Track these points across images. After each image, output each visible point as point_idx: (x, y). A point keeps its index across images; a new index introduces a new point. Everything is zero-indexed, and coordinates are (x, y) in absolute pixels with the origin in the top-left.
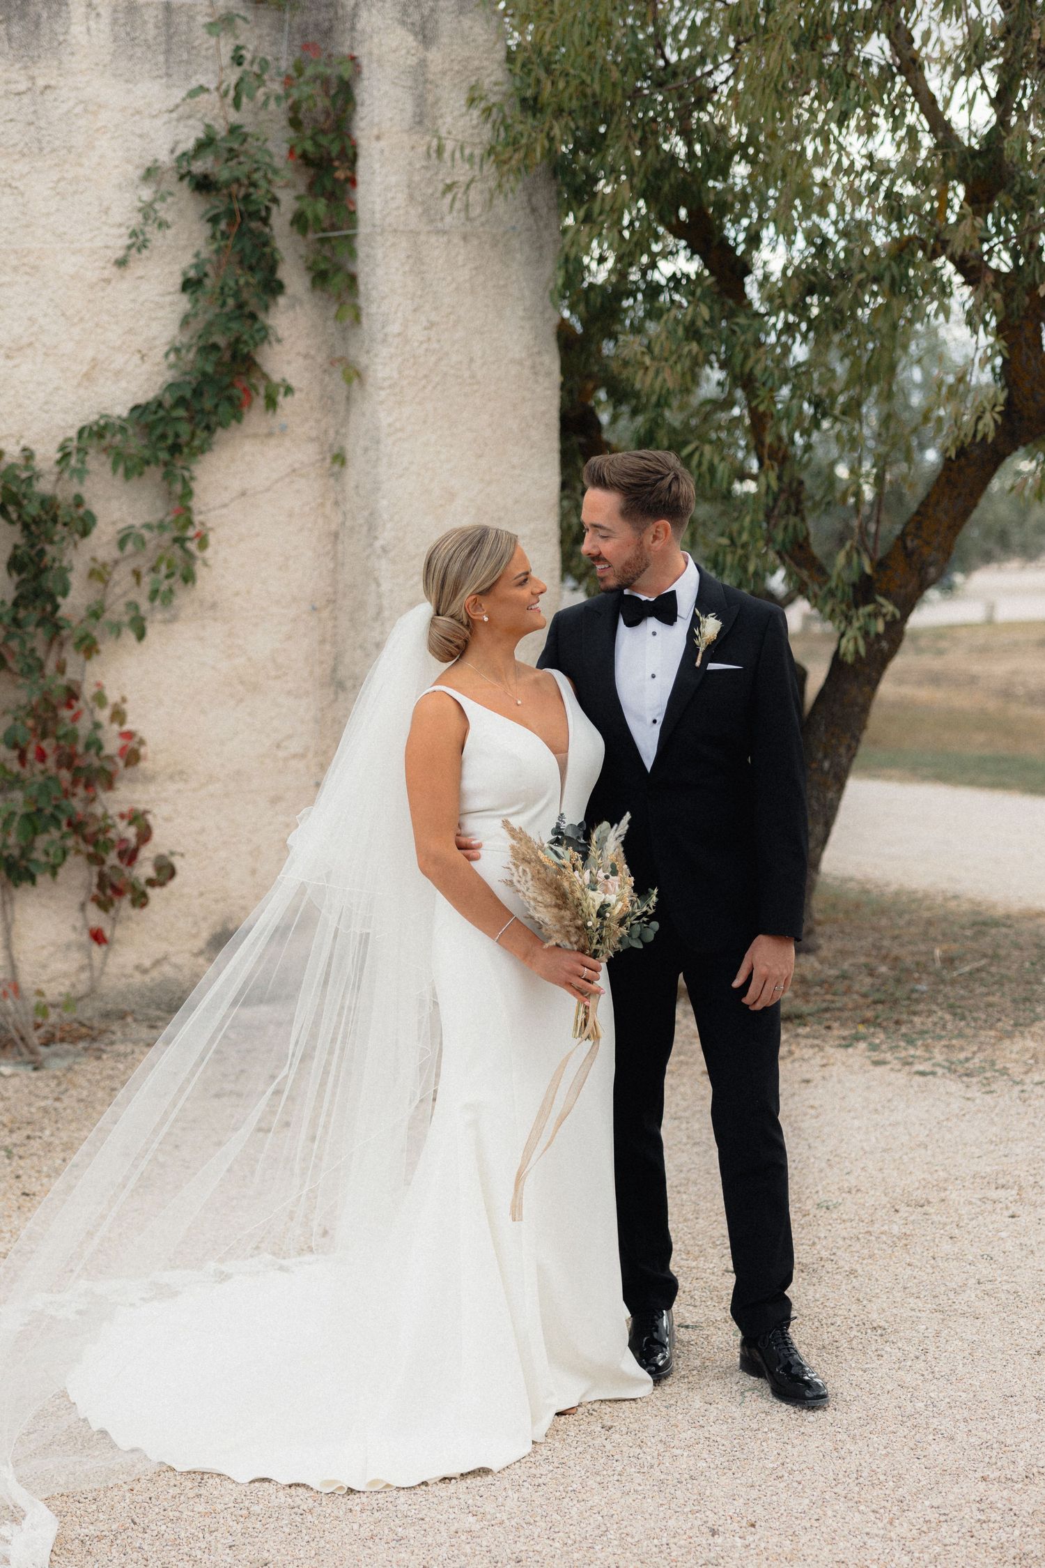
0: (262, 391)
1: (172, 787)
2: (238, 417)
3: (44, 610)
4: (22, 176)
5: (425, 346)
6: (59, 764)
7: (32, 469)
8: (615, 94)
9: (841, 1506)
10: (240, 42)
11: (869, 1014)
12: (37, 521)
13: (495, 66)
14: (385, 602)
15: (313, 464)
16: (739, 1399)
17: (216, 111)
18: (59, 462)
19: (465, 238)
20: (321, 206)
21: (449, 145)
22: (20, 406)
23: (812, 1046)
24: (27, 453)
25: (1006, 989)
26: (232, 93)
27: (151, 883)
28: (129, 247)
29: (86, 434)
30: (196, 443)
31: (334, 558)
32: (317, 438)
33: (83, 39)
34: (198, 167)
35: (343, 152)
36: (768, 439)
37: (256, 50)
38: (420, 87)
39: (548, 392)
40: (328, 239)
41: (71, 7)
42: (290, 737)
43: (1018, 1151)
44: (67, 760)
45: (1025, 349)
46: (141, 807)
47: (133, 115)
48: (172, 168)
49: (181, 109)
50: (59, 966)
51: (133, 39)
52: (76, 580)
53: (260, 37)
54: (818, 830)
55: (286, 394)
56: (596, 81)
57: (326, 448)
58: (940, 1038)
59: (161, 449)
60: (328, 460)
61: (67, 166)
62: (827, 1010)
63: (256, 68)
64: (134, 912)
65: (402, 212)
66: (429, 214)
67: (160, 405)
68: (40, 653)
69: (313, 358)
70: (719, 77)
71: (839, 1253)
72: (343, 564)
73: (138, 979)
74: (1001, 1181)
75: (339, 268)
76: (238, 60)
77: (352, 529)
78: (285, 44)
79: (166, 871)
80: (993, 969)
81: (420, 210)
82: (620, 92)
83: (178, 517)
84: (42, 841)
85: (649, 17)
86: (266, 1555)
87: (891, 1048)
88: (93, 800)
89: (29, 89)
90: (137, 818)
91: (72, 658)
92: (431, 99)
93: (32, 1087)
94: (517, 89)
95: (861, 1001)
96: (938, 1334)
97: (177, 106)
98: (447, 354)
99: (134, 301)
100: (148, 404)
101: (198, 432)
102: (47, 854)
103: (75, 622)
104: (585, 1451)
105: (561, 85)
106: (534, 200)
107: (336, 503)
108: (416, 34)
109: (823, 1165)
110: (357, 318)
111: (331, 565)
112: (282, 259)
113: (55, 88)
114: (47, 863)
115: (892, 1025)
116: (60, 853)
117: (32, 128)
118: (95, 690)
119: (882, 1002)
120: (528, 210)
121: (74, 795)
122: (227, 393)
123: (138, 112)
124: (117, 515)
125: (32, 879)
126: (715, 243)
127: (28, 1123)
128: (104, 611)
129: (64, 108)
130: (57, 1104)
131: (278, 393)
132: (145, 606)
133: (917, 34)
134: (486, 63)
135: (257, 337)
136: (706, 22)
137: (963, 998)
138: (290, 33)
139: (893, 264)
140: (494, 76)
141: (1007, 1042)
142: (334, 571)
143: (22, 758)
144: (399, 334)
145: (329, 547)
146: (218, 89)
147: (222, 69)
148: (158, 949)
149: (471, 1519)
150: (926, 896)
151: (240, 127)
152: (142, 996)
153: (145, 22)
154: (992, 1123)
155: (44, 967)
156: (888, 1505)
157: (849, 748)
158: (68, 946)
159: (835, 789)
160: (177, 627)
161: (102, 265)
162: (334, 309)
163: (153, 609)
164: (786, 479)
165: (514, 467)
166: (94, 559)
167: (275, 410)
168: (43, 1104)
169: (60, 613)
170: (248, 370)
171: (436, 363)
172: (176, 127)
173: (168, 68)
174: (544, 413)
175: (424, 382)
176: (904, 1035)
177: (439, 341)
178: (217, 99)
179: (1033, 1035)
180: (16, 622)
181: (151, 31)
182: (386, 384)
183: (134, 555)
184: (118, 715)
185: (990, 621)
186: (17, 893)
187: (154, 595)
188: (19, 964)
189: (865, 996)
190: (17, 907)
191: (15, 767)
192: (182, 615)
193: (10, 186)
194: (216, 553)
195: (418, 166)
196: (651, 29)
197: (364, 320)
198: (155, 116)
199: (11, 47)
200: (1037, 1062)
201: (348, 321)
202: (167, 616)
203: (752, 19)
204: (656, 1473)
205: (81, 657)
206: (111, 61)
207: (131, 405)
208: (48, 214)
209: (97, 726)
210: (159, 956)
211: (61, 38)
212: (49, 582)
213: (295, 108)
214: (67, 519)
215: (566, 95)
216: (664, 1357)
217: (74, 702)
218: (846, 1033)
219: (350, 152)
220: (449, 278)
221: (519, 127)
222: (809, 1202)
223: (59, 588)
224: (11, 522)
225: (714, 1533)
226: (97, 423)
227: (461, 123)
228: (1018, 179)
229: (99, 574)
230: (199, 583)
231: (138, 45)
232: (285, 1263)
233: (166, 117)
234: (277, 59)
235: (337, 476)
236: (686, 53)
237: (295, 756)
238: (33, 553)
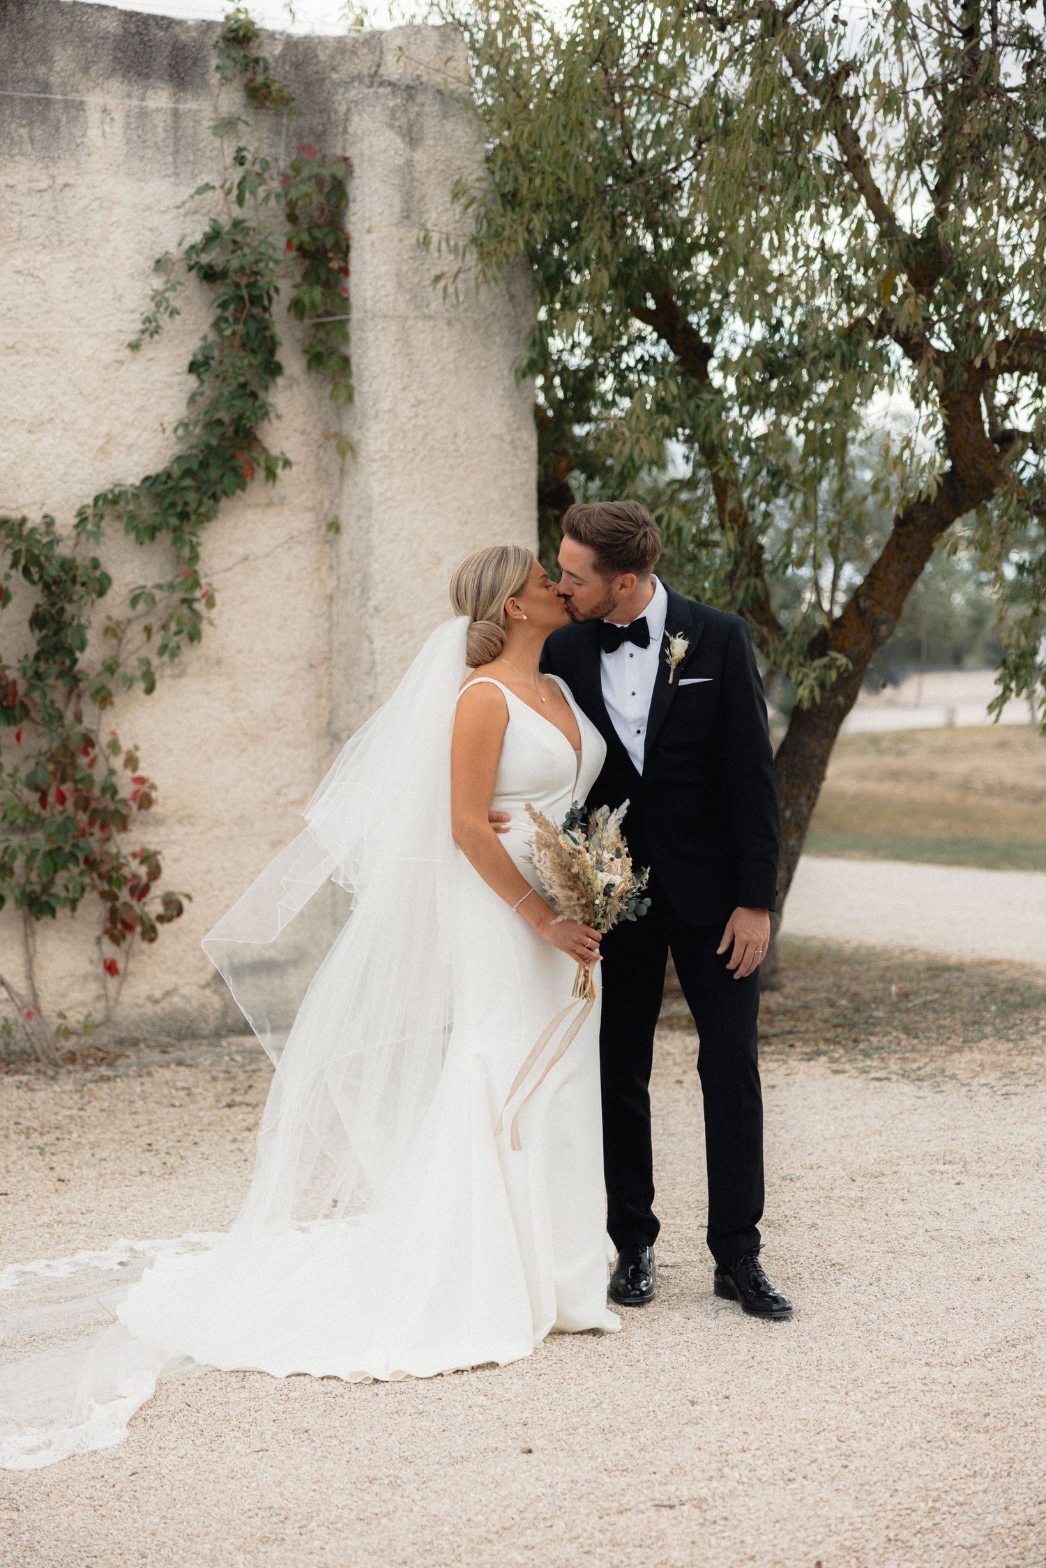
0: (263, 464)
1: (180, 831)
2: (243, 487)
3: (63, 663)
4: (43, 267)
5: (413, 422)
6: (77, 806)
7: (54, 533)
8: (588, 189)
9: (804, 1384)
10: (241, 144)
11: (829, 1035)
12: (57, 582)
13: (476, 166)
14: (378, 657)
15: (310, 532)
16: (714, 1315)
17: (219, 207)
18: (76, 526)
19: (449, 323)
20: (317, 293)
21: (435, 237)
22: (40, 476)
23: (777, 1061)
24: (48, 520)
25: (958, 1015)
26: (235, 192)
27: (161, 919)
28: (143, 332)
29: (100, 502)
30: (203, 509)
31: (329, 619)
32: (312, 509)
33: (99, 142)
34: (205, 259)
35: (337, 244)
36: (730, 505)
37: (257, 151)
38: (408, 184)
39: (526, 466)
40: (322, 325)
41: (88, 113)
42: (289, 785)
43: (965, 1136)
44: (84, 803)
45: (966, 421)
46: (152, 848)
47: (144, 211)
48: (180, 260)
49: (187, 205)
50: (76, 996)
51: (144, 142)
52: (92, 636)
53: (260, 139)
54: (781, 874)
55: (284, 467)
56: (571, 177)
57: (321, 516)
58: (895, 1052)
59: (171, 515)
60: (324, 528)
61: (85, 257)
62: (790, 1032)
63: (257, 168)
64: (145, 945)
65: (391, 298)
66: (416, 300)
67: (169, 476)
68: (60, 704)
69: (309, 434)
70: (682, 174)
71: (802, 1212)
72: (338, 624)
73: (150, 1009)
74: (948, 1158)
75: (332, 352)
76: (240, 160)
77: (346, 591)
78: (283, 146)
79: (174, 908)
80: (947, 1002)
81: (408, 297)
82: (592, 186)
83: (187, 578)
84: (61, 878)
85: (618, 119)
86: (305, 1425)
87: (850, 1061)
88: (108, 839)
89: (50, 187)
90: (150, 860)
91: (89, 710)
92: (417, 195)
93: (57, 1100)
94: (498, 185)
95: (821, 1025)
96: (889, 1268)
97: (184, 203)
98: (433, 429)
99: (145, 381)
100: (158, 476)
101: (205, 500)
102: (67, 889)
103: (93, 674)
104: (579, 1352)
105: (538, 182)
106: (512, 289)
107: (331, 568)
108: (403, 137)
109: (787, 1148)
110: (350, 398)
111: (326, 626)
112: (280, 344)
113: (73, 186)
114: (67, 898)
115: (851, 1045)
116: (79, 888)
117: (53, 222)
118: (109, 738)
119: (841, 1026)
120: (507, 297)
121: (92, 835)
122: (230, 464)
123: (149, 208)
124: (129, 578)
125: (52, 912)
126: (679, 326)
127: (57, 1128)
128: (118, 666)
129: (82, 203)
130: (82, 1113)
131: (277, 466)
132: (155, 661)
133: (862, 134)
134: (468, 163)
135: (259, 413)
136: (670, 125)
137: (916, 1022)
138: (287, 135)
139: (843, 342)
140: (473, 172)
141: (956, 1056)
142: (330, 630)
143: (43, 802)
144: (389, 411)
145: (325, 608)
146: (222, 187)
147: (225, 169)
148: (169, 981)
149: (482, 1398)
150: (885, 950)
151: (242, 221)
152: (154, 1025)
153: (155, 126)
154: (942, 1115)
155: (63, 996)
156: (845, 1383)
157: (809, 798)
158: (85, 978)
159: (796, 836)
160: (184, 681)
161: (115, 347)
162: (330, 388)
163: (163, 664)
164: (747, 543)
165: (495, 534)
166: (109, 618)
167: (274, 481)
168: (69, 1112)
169: (78, 666)
170: (250, 444)
171: (424, 438)
172: (184, 222)
173: (176, 167)
174: (522, 485)
175: (411, 455)
176: (861, 1051)
177: (425, 417)
178: (222, 195)
179: (980, 1050)
180: (38, 675)
181: (161, 134)
182: (377, 457)
183: (147, 613)
184: (132, 762)
185: (950, 726)
186: (38, 925)
187: (163, 649)
188: (39, 993)
189: (826, 1021)
190: (39, 940)
191: (37, 808)
192: (190, 671)
193: (32, 275)
194: (221, 613)
195: (406, 257)
196: (619, 132)
197: (356, 398)
198: (163, 212)
199: (33, 149)
200: (983, 1069)
201: (341, 401)
202: (176, 671)
203: (711, 119)
204: (643, 1365)
205: (97, 709)
206: (124, 162)
207: (142, 476)
208: (67, 302)
209: (112, 772)
210: (169, 987)
211: (79, 141)
212: (70, 638)
213: (291, 205)
214: (84, 579)
215: (544, 190)
216: (647, 1285)
217: (90, 749)
218: (808, 1050)
219: (344, 246)
220: (435, 360)
221: (500, 221)
222: (775, 1176)
223: (77, 643)
224: (33, 583)
225: (693, 1403)
226: (112, 491)
227: (445, 218)
228: (956, 264)
229: (113, 631)
230: (204, 641)
231: (149, 147)
232: (304, 1224)
233: (174, 212)
234: (276, 160)
235: (331, 543)
236: (651, 154)
237: (293, 803)
238: (54, 611)
